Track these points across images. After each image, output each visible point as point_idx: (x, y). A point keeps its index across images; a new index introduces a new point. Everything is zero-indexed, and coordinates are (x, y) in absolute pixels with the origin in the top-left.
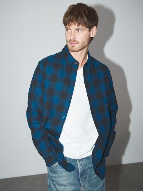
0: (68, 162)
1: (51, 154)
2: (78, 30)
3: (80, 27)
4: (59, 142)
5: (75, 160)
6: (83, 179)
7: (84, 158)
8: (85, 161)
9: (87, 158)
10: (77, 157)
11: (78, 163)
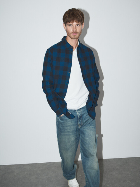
0: (70, 113)
1: (58, 109)
2: (77, 25)
3: (79, 23)
4: (64, 101)
5: (75, 111)
6: (80, 121)
7: (80, 108)
8: (82, 110)
9: (83, 108)
10: (76, 108)
11: (77, 112)
